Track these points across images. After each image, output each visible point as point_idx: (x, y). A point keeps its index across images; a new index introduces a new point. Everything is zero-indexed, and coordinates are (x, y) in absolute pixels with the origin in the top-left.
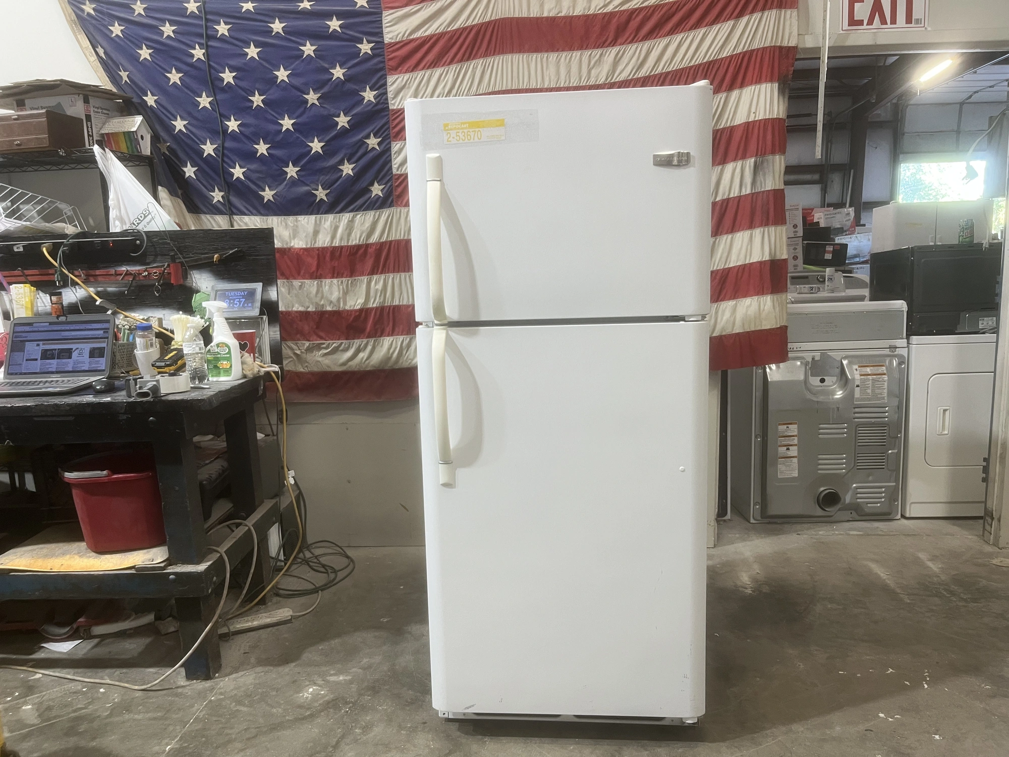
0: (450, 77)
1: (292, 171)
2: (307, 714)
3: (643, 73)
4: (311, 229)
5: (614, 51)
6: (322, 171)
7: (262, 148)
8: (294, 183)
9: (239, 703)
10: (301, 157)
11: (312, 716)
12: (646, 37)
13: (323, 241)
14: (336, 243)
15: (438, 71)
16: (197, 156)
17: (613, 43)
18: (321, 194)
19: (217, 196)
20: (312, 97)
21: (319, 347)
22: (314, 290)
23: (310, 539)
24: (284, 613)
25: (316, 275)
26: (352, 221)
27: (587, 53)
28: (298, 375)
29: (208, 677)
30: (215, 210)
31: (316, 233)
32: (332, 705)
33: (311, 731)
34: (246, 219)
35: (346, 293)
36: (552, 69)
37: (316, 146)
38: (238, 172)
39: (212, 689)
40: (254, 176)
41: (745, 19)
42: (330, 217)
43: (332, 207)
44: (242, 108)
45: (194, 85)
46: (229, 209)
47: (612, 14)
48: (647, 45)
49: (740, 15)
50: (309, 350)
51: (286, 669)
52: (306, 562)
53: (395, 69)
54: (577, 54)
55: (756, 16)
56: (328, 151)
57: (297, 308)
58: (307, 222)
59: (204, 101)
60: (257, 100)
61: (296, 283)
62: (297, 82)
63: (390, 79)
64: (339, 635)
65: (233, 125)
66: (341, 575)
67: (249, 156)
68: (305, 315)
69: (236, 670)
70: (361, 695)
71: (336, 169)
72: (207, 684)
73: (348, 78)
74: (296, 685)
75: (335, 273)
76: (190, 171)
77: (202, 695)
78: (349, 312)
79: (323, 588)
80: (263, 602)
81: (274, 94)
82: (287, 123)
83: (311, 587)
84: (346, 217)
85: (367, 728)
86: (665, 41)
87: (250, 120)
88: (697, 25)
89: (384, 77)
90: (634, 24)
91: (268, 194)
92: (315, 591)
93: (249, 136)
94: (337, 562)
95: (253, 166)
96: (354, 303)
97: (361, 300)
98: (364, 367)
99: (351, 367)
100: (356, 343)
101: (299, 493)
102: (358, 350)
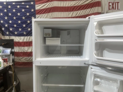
0: (46, 15)
1: (20, 29)
3: (77, 16)
4: (23, 39)
5: (72, 12)
6: (25, 30)
7: (15, 26)
8: (20, 31)
10: (22, 27)
12: (77, 10)
13: (25, 41)
14: (27, 41)
15: (44, 14)
16: (4, 27)
17: (72, 11)
18: (25, 33)
19: (7, 33)
20: (24, 18)
21: (23, 58)
22: (23, 48)
25: (24, 46)
26: (30, 38)
27: (68, 12)
28: (19, 62)
30: (7, 35)
31: (24, 39)
34: (12, 37)
35: (28, 49)
36: (62, 14)
37: (24, 26)
38: (11, 29)
40: (14, 30)
41: (93, 8)
42: (26, 37)
43: (27, 35)
44: (12, 19)
45: (5, 16)
46: (9, 35)
47: (72, 7)
48: (77, 11)
49: (92, 7)
50: (22, 58)
53: (37, 14)
54: (66, 12)
55: (94, 8)
56: (26, 26)
57: (20, 51)
58: (22, 38)
59: (6, 18)
60: (15, 18)
61: (20, 47)
62: (21, 15)
63: (36, 15)
65: (10, 22)
67: (13, 27)
68: (21, 53)
71: (27, 29)
73: (29, 15)
75: (27, 46)
76: (3, 29)
78: (29, 52)
81: (17, 17)
82: (19, 22)
84: (29, 37)
86: (80, 11)
87: (13, 21)
88: (85, 9)
89: (35, 15)
90: (75, 8)
91: (16, 33)
93: (13, 24)
95: (14, 29)
96: (30, 51)
97: (31, 50)
98: (31, 61)
99: (29, 61)
100: (30, 57)
101: (20, 82)
102: (30, 59)
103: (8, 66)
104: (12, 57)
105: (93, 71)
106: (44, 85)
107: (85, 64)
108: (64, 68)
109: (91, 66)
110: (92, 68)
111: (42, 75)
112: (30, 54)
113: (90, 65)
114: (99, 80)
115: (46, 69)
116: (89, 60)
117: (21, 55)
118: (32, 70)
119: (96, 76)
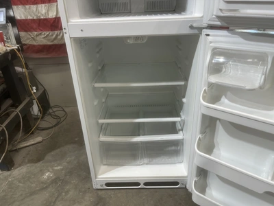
2: (44, 187)
9: (20, 182)
11: (46, 187)
21: (40, 34)
22: (35, 9)
23: (52, 105)
24: (39, 139)
25: (35, 2)
28: (34, 46)
29: (9, 170)
32: (54, 181)
33: (45, 195)
35: (48, 11)
39: (10, 175)
50: (37, 36)
51: (38, 165)
52: (50, 114)
57: (29, 17)
61: (27, 7)
64: (59, 147)
66: (62, 119)
68: (33, 20)
69: (20, 165)
70: (66, 176)
72: (9, 173)
74: (42, 172)
75: (43, 2)
77: (6, 178)
78: (51, 19)
79: (55, 126)
80: (32, 133)
83: (51, 125)
85: (67, 192)
92: (52, 127)
94: (60, 114)
96: (52, 15)
97: (55, 14)
98: (60, 43)
99: (56, 42)
100: (56, 32)
101: (45, 90)
102: (57, 36)
103: (9, 51)
104: (12, 31)
105: (211, 42)
106: (97, 85)
107: (191, 27)
108: (139, 42)
109: (205, 31)
110: (208, 35)
111: (90, 65)
112: (55, 24)
113: (204, 28)
114: (221, 60)
115: (98, 52)
116: (202, 17)
117: (35, 26)
118: (67, 63)
119: (216, 52)
